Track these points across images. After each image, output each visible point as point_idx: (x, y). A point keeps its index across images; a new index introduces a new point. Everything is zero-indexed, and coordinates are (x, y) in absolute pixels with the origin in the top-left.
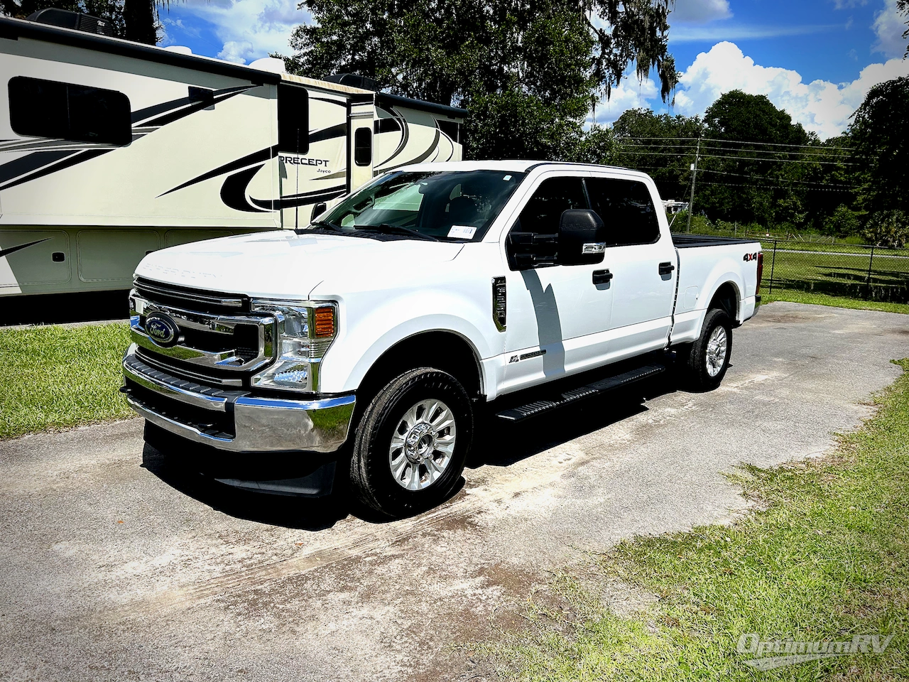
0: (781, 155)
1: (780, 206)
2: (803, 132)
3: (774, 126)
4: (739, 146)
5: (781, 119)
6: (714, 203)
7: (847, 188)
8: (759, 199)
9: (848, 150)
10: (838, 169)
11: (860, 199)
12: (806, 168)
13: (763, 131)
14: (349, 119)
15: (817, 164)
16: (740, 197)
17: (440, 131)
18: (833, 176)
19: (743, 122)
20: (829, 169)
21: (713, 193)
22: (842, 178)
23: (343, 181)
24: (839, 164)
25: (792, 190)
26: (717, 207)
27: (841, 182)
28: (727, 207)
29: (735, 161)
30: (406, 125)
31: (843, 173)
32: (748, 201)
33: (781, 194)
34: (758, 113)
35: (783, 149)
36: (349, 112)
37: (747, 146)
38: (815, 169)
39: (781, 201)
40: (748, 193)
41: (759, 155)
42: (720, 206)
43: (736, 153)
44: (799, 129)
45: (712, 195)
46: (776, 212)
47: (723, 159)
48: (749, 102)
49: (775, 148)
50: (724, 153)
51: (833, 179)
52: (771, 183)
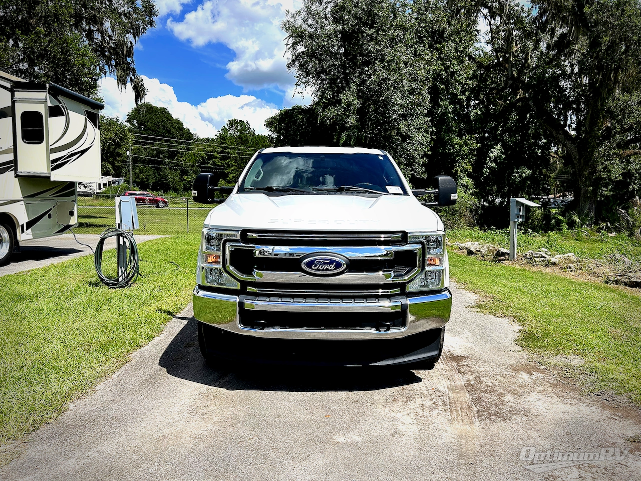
0: (181, 148)
1: (185, 180)
2: (190, 133)
3: (174, 128)
4: (154, 140)
5: (178, 124)
6: (142, 179)
7: (223, 169)
8: (172, 176)
9: (219, 146)
10: (216, 158)
11: (231, 176)
12: (197, 156)
13: (169, 132)
14: (13, 102)
15: (203, 154)
16: (159, 175)
17: (87, 119)
18: (214, 162)
19: (154, 124)
20: (211, 157)
21: (141, 172)
22: (219, 163)
23: (11, 157)
24: (216, 154)
25: (191, 170)
26: (145, 182)
27: (218, 165)
28: (152, 181)
29: (153, 150)
30: (68, 112)
31: (219, 160)
32: (166, 178)
33: (184, 172)
34: (164, 119)
35: (182, 143)
36: (13, 96)
37: (159, 140)
38: (202, 157)
39: (185, 177)
40: (164, 172)
41: (168, 146)
42: (147, 181)
43: (153, 144)
44: (188, 132)
45: (140, 173)
46: (183, 184)
47: (145, 148)
48: (156, 111)
49: (177, 142)
50: (145, 144)
51: (214, 164)
52: (177, 165)
